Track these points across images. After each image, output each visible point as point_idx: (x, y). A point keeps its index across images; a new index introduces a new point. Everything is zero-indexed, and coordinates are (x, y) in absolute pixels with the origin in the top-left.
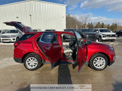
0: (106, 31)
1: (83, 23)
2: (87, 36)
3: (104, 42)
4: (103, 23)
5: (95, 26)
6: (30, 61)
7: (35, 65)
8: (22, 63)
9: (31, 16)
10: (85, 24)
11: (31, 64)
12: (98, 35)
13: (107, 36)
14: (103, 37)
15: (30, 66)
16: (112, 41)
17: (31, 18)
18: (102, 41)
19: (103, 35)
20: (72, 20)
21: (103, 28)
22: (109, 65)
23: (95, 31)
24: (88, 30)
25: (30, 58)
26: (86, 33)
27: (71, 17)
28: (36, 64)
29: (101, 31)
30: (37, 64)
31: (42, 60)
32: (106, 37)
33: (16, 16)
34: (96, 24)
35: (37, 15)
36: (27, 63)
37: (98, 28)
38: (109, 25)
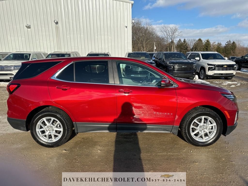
0: (214, 57)
1: (167, 41)
2: (176, 67)
3: (211, 80)
4: (208, 41)
5: (191, 47)
6: (45, 125)
7: (57, 134)
8: (27, 130)
9: (57, 23)
10: (172, 42)
11: (47, 133)
12: (198, 65)
13: (217, 68)
14: (209, 69)
15: (45, 136)
16: (227, 77)
17: (57, 28)
18: (207, 79)
19: (209, 65)
20: (145, 33)
21: (207, 50)
22: (224, 134)
23: (193, 56)
24: (178, 56)
25: (44, 119)
26: (175, 61)
27: (144, 28)
28: (59, 132)
29: (206, 57)
30: (62, 133)
31: (73, 124)
32: (214, 69)
33: (25, 24)
34: (194, 42)
35: (71, 21)
36: (38, 130)
37: (199, 51)
38: (220, 44)
